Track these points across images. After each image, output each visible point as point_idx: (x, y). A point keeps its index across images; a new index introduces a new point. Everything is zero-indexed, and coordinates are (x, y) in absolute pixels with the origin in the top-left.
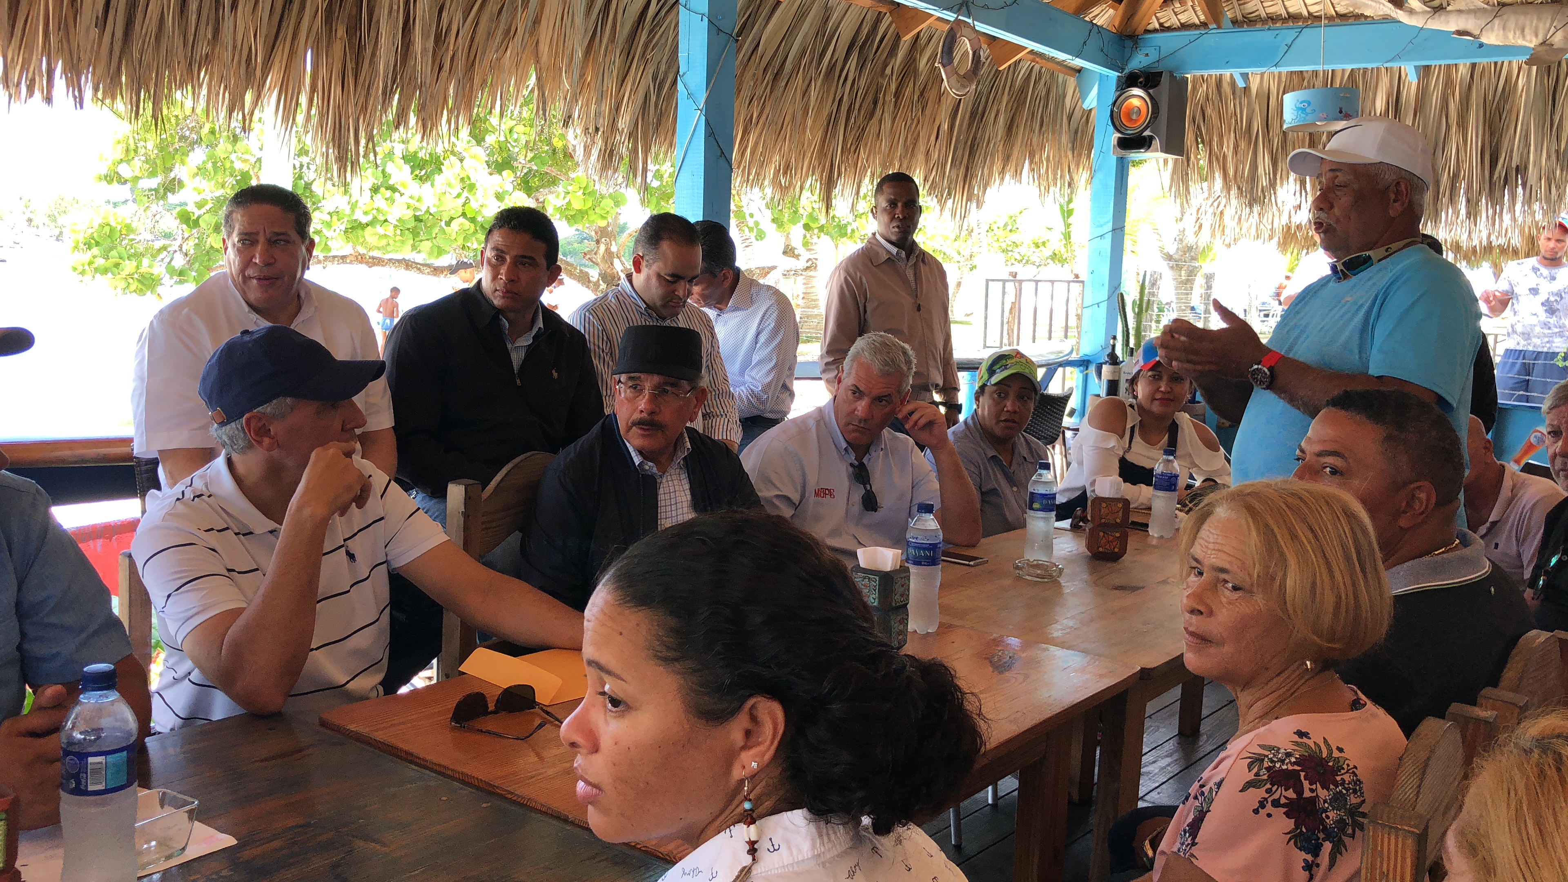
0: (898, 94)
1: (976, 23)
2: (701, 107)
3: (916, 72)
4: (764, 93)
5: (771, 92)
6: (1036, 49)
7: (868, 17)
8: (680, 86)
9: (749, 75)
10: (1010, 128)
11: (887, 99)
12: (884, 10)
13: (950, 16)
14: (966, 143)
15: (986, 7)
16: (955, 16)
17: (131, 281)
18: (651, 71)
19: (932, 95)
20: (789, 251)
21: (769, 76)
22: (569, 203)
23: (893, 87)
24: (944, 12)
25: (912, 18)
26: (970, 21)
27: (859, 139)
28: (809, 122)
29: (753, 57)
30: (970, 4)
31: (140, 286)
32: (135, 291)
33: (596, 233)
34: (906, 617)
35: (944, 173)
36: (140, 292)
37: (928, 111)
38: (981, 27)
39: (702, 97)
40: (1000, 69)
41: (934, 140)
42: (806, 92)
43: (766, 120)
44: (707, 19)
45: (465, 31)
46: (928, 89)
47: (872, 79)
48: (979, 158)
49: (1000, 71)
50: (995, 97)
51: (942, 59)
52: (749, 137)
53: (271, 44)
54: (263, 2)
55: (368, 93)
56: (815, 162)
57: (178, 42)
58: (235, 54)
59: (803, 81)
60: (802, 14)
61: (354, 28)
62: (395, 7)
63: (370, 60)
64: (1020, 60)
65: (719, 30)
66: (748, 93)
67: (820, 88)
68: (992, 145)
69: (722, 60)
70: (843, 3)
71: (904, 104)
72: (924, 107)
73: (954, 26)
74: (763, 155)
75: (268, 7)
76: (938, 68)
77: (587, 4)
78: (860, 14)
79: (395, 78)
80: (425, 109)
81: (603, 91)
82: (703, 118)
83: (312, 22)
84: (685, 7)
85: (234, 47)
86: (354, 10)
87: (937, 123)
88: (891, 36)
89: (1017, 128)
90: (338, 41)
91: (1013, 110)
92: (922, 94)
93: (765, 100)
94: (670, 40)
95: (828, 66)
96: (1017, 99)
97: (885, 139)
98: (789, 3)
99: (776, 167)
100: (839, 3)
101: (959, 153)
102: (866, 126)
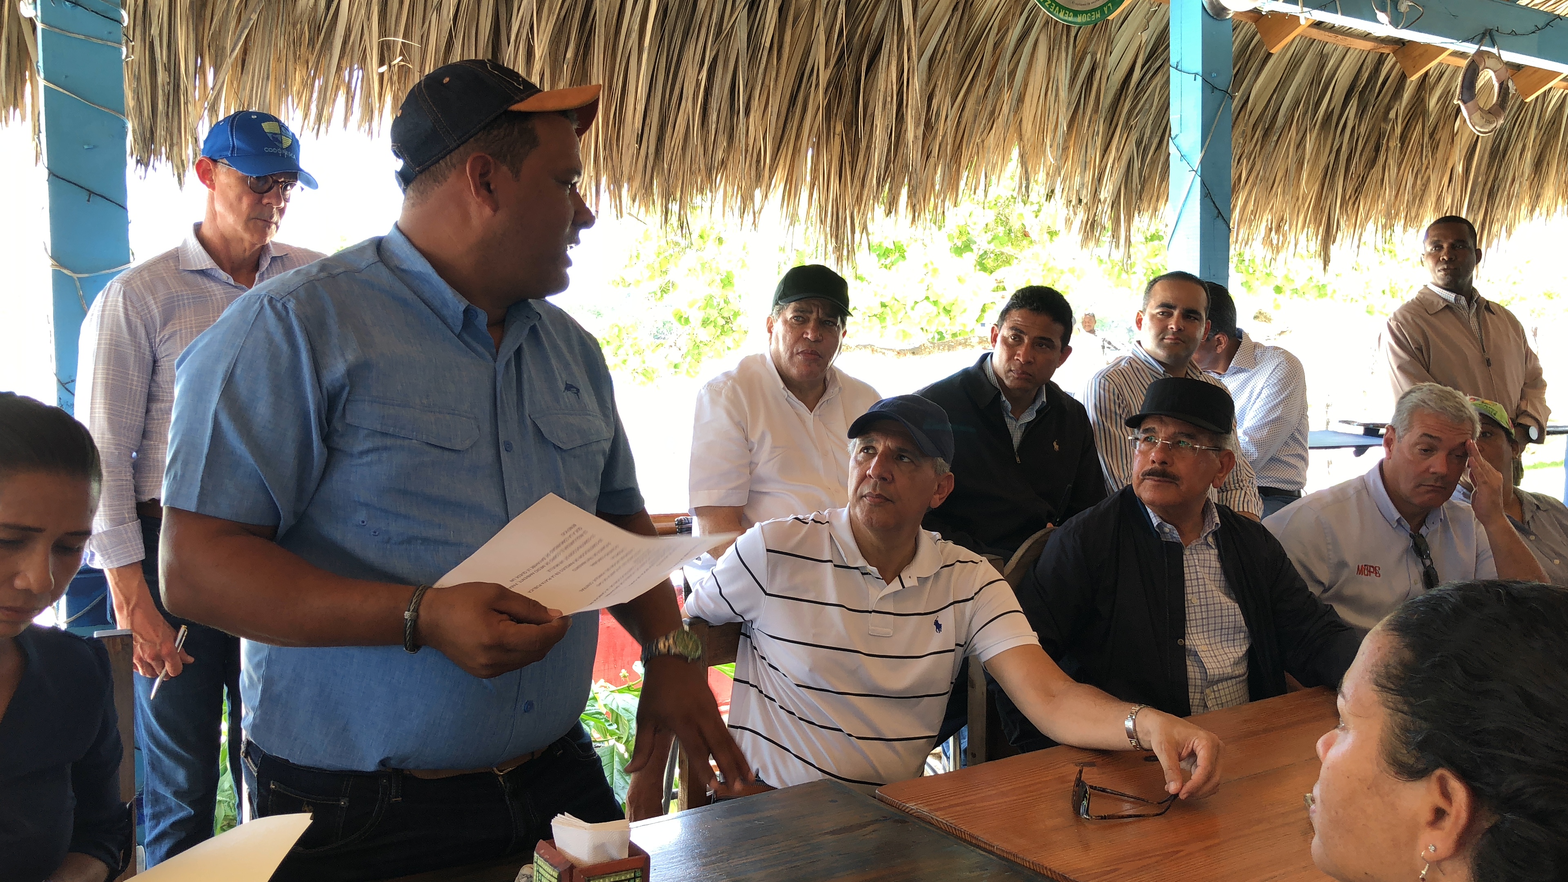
0: (1404, 138)
1: (1501, 51)
2: (1195, 169)
3: (1425, 113)
4: (1254, 149)
5: (1261, 148)
7: (1369, 60)
8: (1172, 149)
9: (1240, 127)
10: (1539, 164)
11: (1392, 144)
12: (1386, 51)
13: (1471, 48)
14: (1485, 184)
15: (1514, 33)
16: (1477, 47)
18: (1134, 138)
19: (1443, 136)
21: (1259, 133)
23: (1398, 130)
24: (1463, 44)
25: (1421, 55)
26: (1494, 51)
27: (1358, 191)
28: (1305, 175)
29: (1242, 113)
30: (1494, 33)
37: (1440, 154)
38: (1506, 56)
39: (1197, 158)
40: (1528, 100)
41: (1447, 184)
42: (1300, 144)
43: (1257, 177)
44: (1201, 78)
45: (953, 113)
46: (1440, 129)
47: (1374, 125)
48: (1500, 201)
49: (1526, 103)
50: (1520, 132)
51: (1462, 93)
52: (1239, 196)
53: (777, 146)
54: (772, 106)
55: (863, 185)
56: (1310, 217)
57: (700, 150)
58: (748, 156)
59: (1297, 134)
60: (1294, 64)
61: (851, 122)
62: (889, 99)
63: (866, 152)
64: (1550, 89)
65: (1214, 88)
66: (1237, 151)
67: (1316, 139)
68: (1517, 186)
69: (1217, 117)
70: (1340, 48)
71: (1412, 147)
72: (1435, 148)
73: (1476, 58)
74: (1254, 213)
75: (776, 110)
76: (1455, 102)
77: (1071, 77)
78: (1359, 58)
79: (887, 167)
80: (915, 194)
81: (1086, 162)
82: (1198, 179)
83: (814, 119)
84: (1176, 68)
85: (747, 151)
86: (851, 106)
87: (1450, 166)
88: (1396, 77)
89: (1548, 164)
90: (836, 136)
91: (1542, 145)
92: (1431, 136)
93: (1255, 158)
94: (1155, 104)
95: (1324, 116)
96: (1547, 132)
97: (1389, 187)
98: (1280, 54)
99: (1267, 225)
100: (1336, 49)
101: (1477, 197)
102: (1368, 175)
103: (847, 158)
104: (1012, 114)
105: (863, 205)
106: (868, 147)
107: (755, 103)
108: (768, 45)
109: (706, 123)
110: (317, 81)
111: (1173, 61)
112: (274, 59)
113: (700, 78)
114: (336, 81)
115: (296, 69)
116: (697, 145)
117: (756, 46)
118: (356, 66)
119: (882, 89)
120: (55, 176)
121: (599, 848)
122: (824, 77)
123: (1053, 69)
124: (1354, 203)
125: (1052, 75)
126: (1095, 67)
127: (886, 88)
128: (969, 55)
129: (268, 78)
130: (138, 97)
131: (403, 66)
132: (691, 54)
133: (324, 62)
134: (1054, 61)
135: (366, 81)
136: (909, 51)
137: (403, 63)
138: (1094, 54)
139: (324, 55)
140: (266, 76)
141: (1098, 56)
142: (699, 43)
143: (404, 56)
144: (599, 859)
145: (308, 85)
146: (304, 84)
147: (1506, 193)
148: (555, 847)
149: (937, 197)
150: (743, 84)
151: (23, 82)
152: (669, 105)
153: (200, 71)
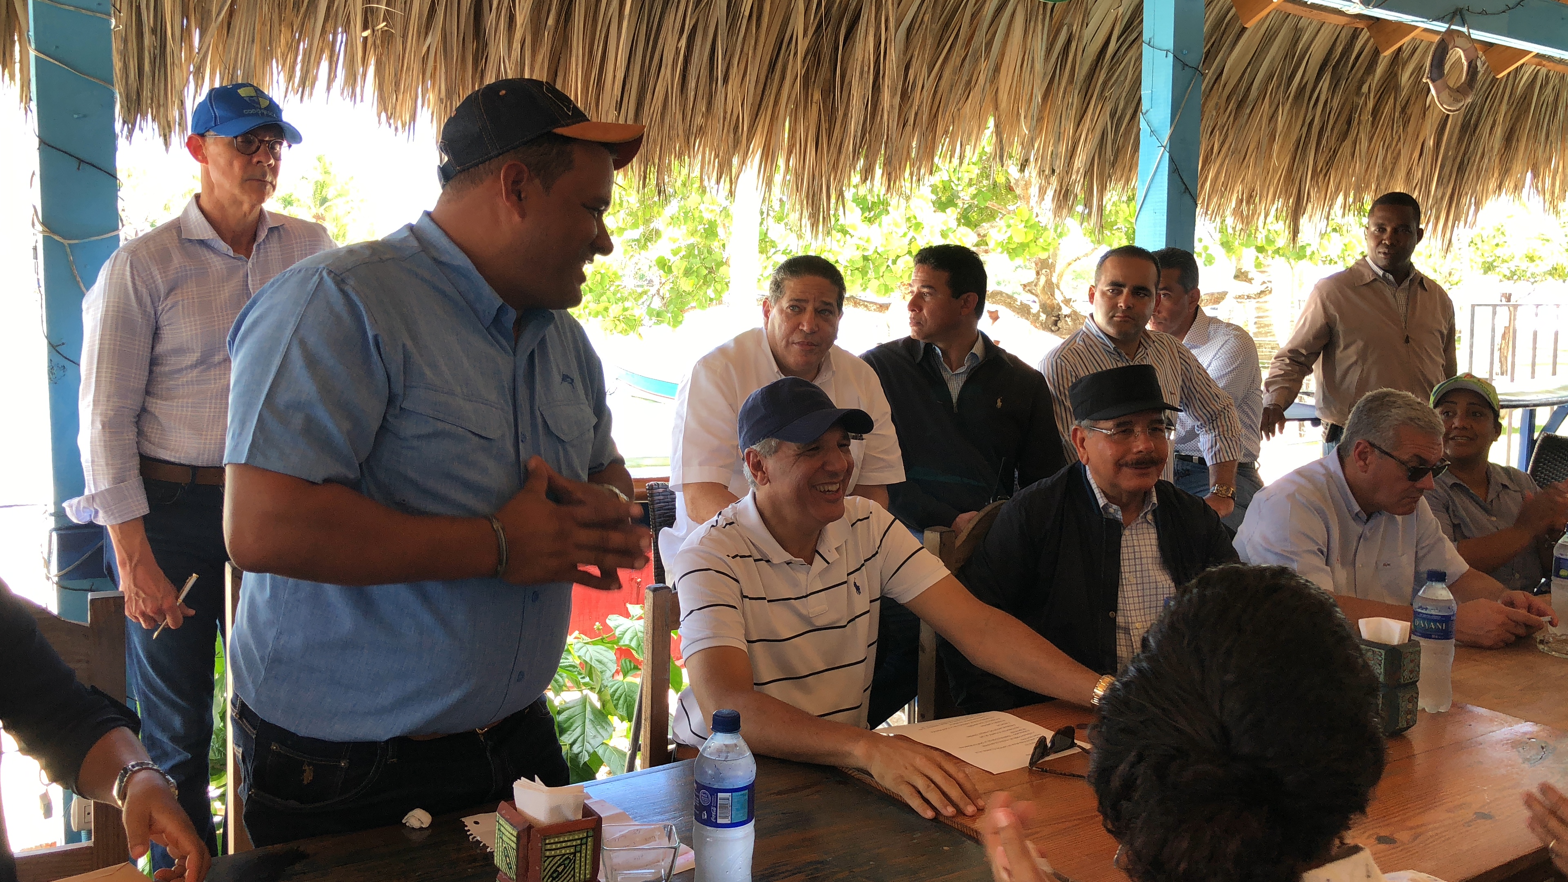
0: (1375, 112)
1: (1471, 31)
2: (1164, 144)
3: (1397, 88)
4: (1227, 121)
5: (1234, 121)
6: (1542, 52)
7: (1343, 35)
8: (1143, 125)
9: (1211, 104)
10: (1509, 139)
11: (1364, 118)
12: (1360, 26)
13: (1441, 27)
14: (1455, 159)
15: (1484, 13)
16: (1447, 26)
17: (617, 322)
18: (1109, 109)
19: (1415, 110)
20: (1241, 276)
21: (1232, 105)
22: (1010, 237)
23: (1371, 104)
24: (1434, 23)
25: (1392, 33)
26: (1464, 30)
27: (1329, 163)
28: (1276, 147)
29: (1216, 86)
30: (1465, 12)
31: (625, 327)
32: (621, 332)
33: (1036, 264)
34: (1416, 696)
35: (1429, 192)
36: (624, 332)
37: (1411, 128)
38: (1477, 35)
39: (1166, 133)
40: (1499, 77)
41: (1417, 158)
42: (1273, 117)
43: (1229, 149)
44: (1172, 55)
45: (930, 83)
46: (1412, 102)
47: (1347, 99)
48: (1469, 175)
49: (1498, 79)
50: (1491, 107)
51: (1431, 71)
52: (1210, 168)
53: (755, 112)
54: (750, 74)
55: (840, 152)
56: (1281, 189)
57: (679, 116)
58: (726, 123)
59: (1270, 107)
60: (1269, 38)
61: (828, 92)
62: (866, 69)
63: (843, 120)
64: (1522, 65)
65: (1185, 65)
66: (1210, 122)
67: (1288, 113)
68: (1486, 161)
69: (1187, 94)
70: (1314, 23)
71: (1383, 122)
72: (1406, 124)
73: (1446, 36)
74: (1225, 185)
75: (754, 78)
76: (1425, 81)
77: (1047, 48)
78: (1334, 33)
79: (862, 138)
80: (890, 162)
81: (1060, 133)
82: (1167, 155)
83: (792, 88)
84: (1149, 45)
85: (725, 118)
86: (829, 75)
87: (1421, 140)
88: (1369, 52)
89: (1518, 140)
90: (814, 104)
91: (1513, 120)
92: (1403, 110)
93: (1228, 129)
94: (1129, 76)
95: (1297, 89)
96: (1518, 108)
97: (1360, 161)
98: (1255, 27)
99: (1238, 196)
100: (1310, 23)
101: (1447, 170)
102: (1339, 148)
103: (824, 126)
104: (988, 84)
105: (839, 172)
106: (845, 115)
107: (734, 70)
108: (747, 14)
109: (684, 91)
110: (302, 44)
111: (1146, 36)
112: (259, 22)
113: (679, 46)
114: (321, 44)
115: (281, 31)
116: (675, 113)
117: (735, 15)
118: (340, 30)
119: (860, 59)
120: (46, 144)
121: (555, 810)
122: (802, 46)
123: (1029, 40)
124: (1325, 175)
125: (1029, 47)
126: (1071, 38)
127: (864, 58)
128: (947, 25)
129: (253, 41)
130: (125, 59)
131: (386, 30)
132: (672, 22)
133: (309, 25)
134: (1031, 33)
135: (349, 45)
136: (887, 20)
137: (386, 28)
138: (1070, 26)
139: (309, 19)
140: (251, 39)
141: (1075, 28)
142: (679, 11)
143: (388, 22)
144: (556, 820)
145: (293, 47)
146: (289, 47)
147: (1475, 168)
148: (515, 809)
149: (913, 165)
150: (722, 53)
151: (13, 43)
152: (649, 71)
153: (186, 34)
